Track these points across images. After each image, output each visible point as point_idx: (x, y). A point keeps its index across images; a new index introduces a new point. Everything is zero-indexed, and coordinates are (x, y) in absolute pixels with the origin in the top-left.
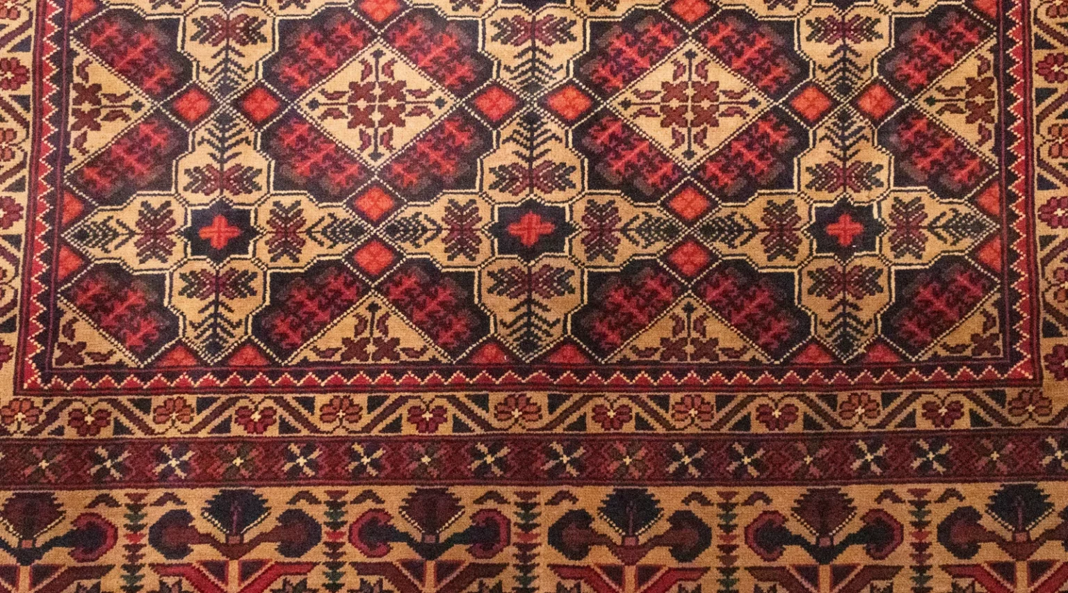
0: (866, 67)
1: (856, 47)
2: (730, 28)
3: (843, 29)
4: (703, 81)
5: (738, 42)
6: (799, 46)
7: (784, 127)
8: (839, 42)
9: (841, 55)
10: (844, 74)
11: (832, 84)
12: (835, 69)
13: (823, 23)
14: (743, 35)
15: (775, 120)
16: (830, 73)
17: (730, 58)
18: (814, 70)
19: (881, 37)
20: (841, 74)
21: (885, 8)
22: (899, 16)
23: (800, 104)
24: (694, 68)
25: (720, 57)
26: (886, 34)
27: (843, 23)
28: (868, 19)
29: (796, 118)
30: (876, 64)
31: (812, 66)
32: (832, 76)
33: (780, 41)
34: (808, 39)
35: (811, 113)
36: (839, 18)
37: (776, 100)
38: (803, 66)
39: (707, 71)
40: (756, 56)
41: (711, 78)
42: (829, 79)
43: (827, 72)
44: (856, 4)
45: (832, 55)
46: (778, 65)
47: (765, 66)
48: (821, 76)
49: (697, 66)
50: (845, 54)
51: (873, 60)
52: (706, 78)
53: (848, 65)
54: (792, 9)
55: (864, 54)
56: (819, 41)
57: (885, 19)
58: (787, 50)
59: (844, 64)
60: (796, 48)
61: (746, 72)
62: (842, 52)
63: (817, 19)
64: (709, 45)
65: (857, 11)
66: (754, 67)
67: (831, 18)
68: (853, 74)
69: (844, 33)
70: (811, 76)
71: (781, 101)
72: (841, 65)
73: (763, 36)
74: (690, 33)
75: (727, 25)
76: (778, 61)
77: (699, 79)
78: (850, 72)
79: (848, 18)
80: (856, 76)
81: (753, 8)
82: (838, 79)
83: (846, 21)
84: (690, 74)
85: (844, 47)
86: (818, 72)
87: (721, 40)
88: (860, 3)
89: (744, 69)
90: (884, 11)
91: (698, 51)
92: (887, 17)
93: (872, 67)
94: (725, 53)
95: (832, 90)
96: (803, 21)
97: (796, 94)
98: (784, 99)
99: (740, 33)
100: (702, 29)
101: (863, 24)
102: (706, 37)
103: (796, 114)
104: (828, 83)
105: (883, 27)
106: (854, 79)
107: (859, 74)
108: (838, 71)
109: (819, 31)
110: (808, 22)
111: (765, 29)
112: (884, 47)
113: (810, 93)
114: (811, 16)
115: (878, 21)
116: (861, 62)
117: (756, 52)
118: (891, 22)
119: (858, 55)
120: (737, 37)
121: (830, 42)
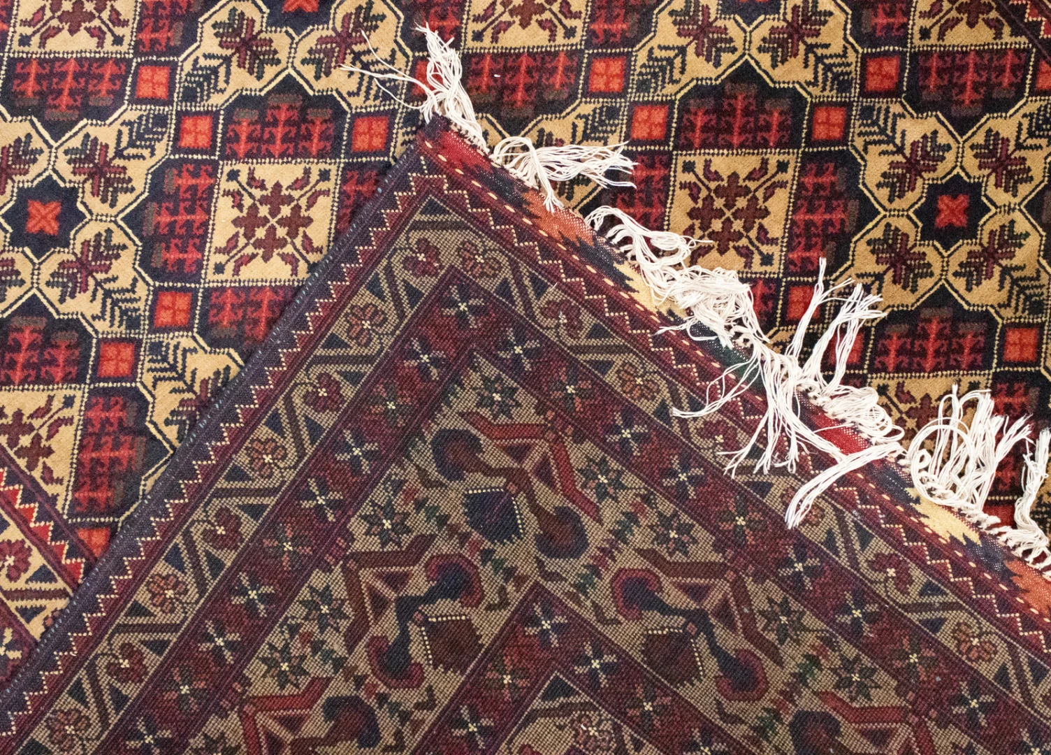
0: (1038, 272)
1: (1015, 262)
2: (895, 338)
3: (990, 255)
4: (913, 405)
5: (912, 344)
6: (967, 303)
7: (1016, 386)
8: (997, 270)
9: (1008, 281)
10: (1025, 294)
11: (1023, 312)
12: (1014, 297)
13: (968, 264)
14: (912, 334)
15: (1004, 387)
16: (1013, 303)
17: (919, 364)
18: (997, 313)
19: (1027, 235)
20: (1022, 296)
21: (1009, 206)
22: (1026, 202)
23: (1012, 354)
24: (895, 400)
25: (909, 370)
26: (1028, 227)
27: (985, 249)
28: (1003, 227)
29: (1020, 369)
30: (1044, 262)
31: (992, 311)
32: (1017, 305)
33: (946, 312)
34: (969, 289)
35: (1029, 354)
36: (977, 248)
37: (990, 368)
38: (984, 317)
39: (909, 392)
40: (939, 343)
41: (918, 396)
42: (1017, 309)
43: (1009, 305)
44: (981, 222)
45: (1001, 287)
46: (964, 336)
47: (954, 346)
48: (1008, 313)
49: (896, 395)
50: (1012, 277)
51: (1038, 261)
52: (913, 399)
53: (1022, 284)
54: (932, 275)
55: (1026, 263)
56: (978, 284)
57: (1017, 216)
58: (960, 315)
59: (1018, 286)
60: (966, 307)
61: (943, 365)
62: (1008, 277)
63: (961, 265)
64: (890, 369)
65: (987, 228)
66: (946, 354)
67: (970, 254)
68: (1033, 287)
69: (994, 258)
70: (1000, 320)
71: (994, 365)
72: (1016, 288)
73: (929, 321)
74: (865, 372)
75: (890, 337)
76: (961, 332)
77: (908, 406)
78: (1028, 287)
79: (985, 241)
80: (1036, 287)
81: (898, 302)
82: (1024, 303)
83: (986, 245)
84: (897, 407)
85: (1006, 271)
86: (1003, 311)
87: (897, 356)
88: (984, 219)
89: (939, 363)
90: (1010, 210)
91: (886, 382)
92: (1017, 213)
93: (1044, 268)
94: (910, 364)
95: (1027, 318)
96: (951, 279)
97: (1002, 347)
98: (995, 361)
99: (907, 336)
100: (872, 360)
101: (1001, 235)
102: (883, 364)
103: (1016, 365)
104: (1019, 314)
105: (1022, 225)
106: (1037, 291)
107: (1037, 283)
108: (1018, 295)
109: (971, 274)
110: (956, 274)
111: (926, 313)
112: (1038, 243)
113: (1013, 337)
114: (954, 267)
115: (1012, 222)
116: (1029, 272)
117: (936, 340)
118: (1024, 214)
119: (1022, 268)
120: (909, 341)
121: (989, 276)
